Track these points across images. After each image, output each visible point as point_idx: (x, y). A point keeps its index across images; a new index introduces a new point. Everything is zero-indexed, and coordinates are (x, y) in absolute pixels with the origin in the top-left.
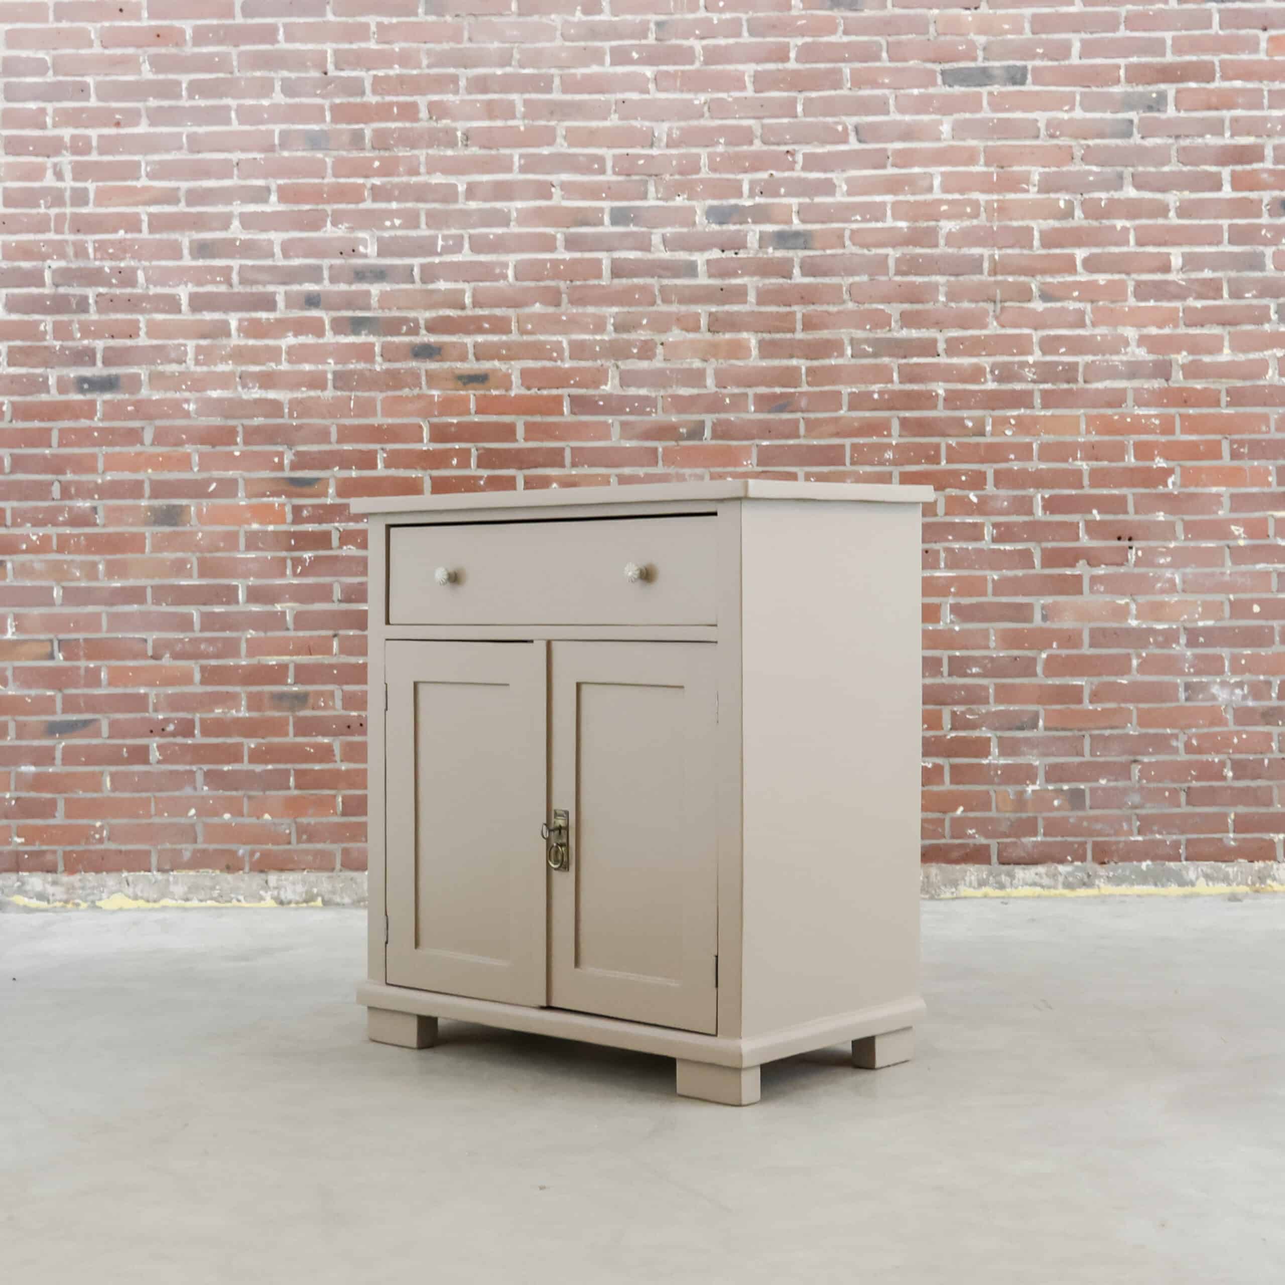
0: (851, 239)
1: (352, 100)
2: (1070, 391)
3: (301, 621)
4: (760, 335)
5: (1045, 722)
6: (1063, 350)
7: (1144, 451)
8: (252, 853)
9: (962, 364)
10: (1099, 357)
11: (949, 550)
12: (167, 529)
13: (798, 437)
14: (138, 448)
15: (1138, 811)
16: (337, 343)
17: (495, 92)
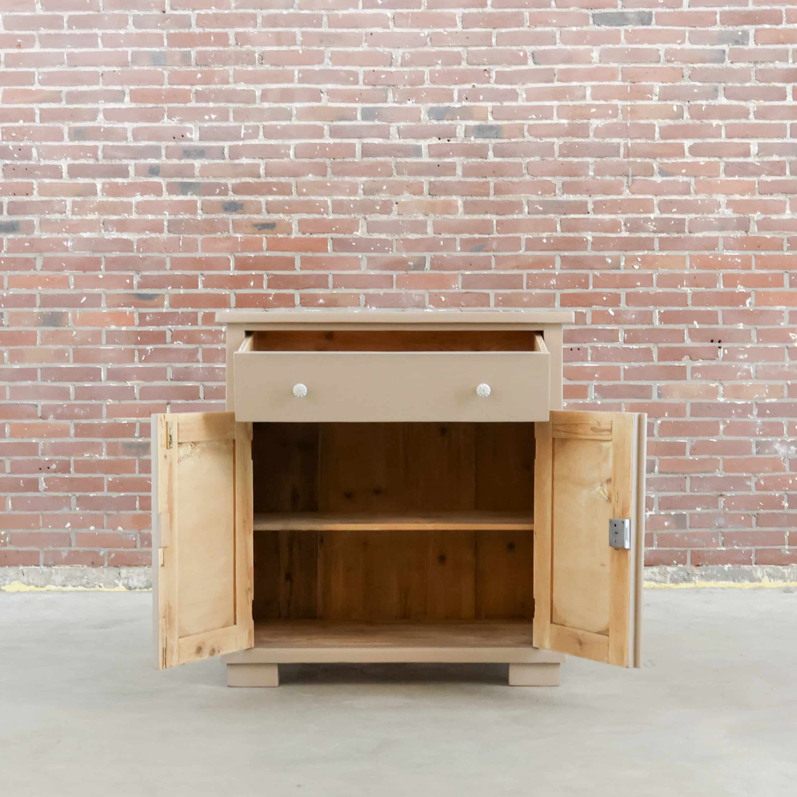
0: (528, 131)
1: (182, 31)
2: (680, 238)
3: (145, 393)
4: (464, 197)
5: (659, 468)
6: (674, 210)
7: (730, 281)
8: (110, 554)
9: (604, 219)
10: (699, 215)
11: (594, 348)
12: (52, 329)
13: (490, 269)
14: (32, 272)
15: (723, 530)
16: (172, 201)
17: (282, 26)
